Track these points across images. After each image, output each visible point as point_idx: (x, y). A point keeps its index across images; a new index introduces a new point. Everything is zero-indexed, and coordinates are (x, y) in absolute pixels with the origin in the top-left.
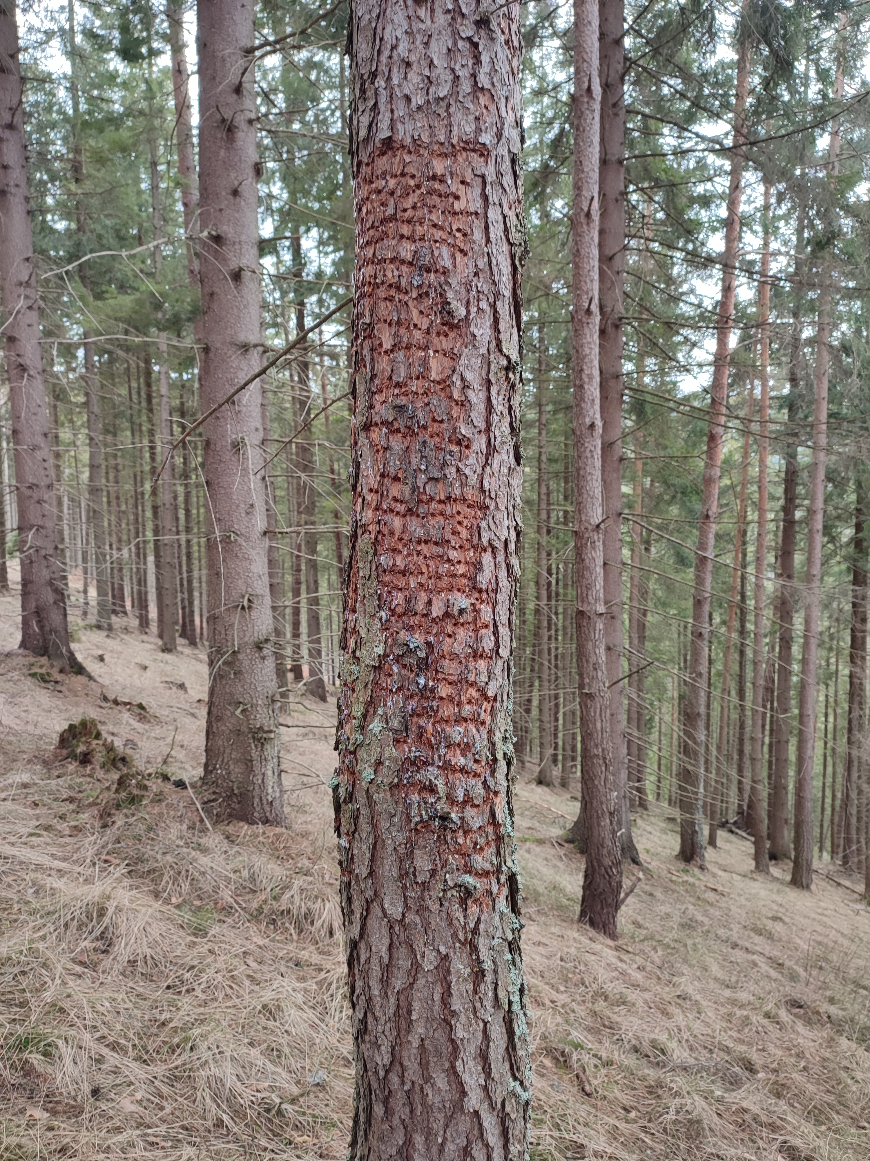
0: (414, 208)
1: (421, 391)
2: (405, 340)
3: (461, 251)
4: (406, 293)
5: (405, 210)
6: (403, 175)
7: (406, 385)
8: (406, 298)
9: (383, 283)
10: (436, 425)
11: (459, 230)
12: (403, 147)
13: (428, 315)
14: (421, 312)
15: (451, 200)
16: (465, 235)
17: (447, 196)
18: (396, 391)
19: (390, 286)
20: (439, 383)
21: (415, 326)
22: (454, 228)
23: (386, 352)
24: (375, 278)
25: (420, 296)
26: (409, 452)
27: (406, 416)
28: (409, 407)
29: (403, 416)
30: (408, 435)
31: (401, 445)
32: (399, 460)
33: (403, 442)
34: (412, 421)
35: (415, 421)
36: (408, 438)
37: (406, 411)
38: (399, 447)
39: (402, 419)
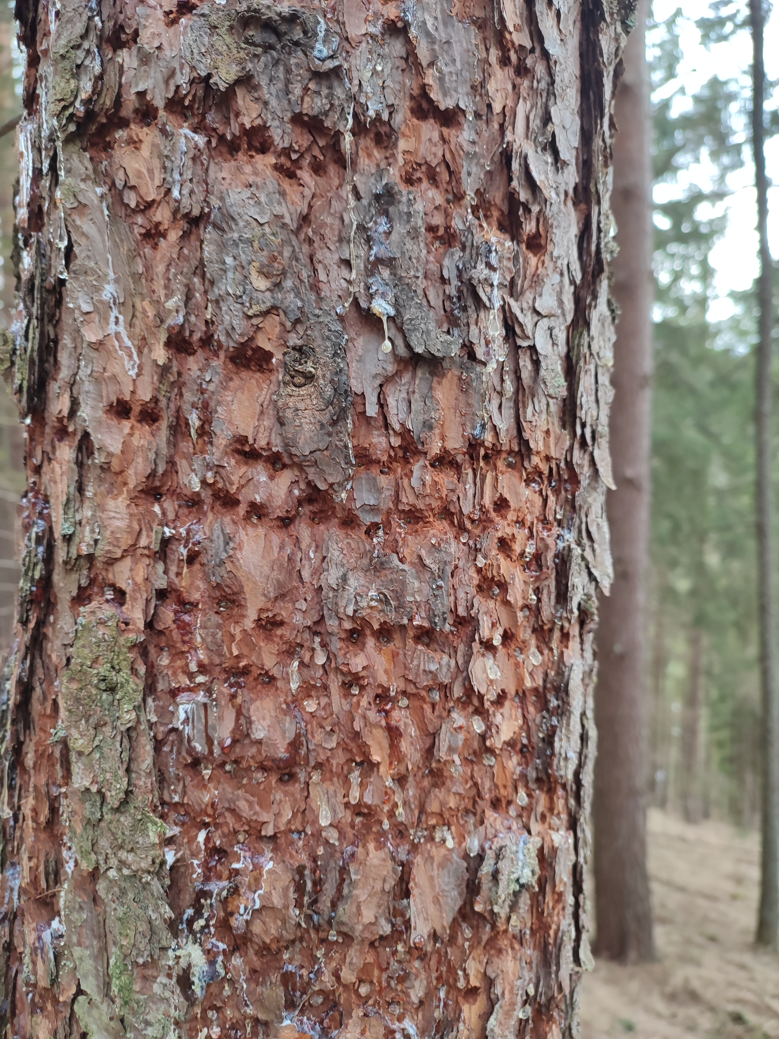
26: (310, 242)
27: (297, 65)
28: (310, 25)
29: (288, 71)
30: (306, 162)
31: (271, 202)
32: (264, 273)
33: (283, 194)
34: (325, 92)
35: (339, 92)
36: (305, 175)
37: (297, 44)
38: (262, 212)
39: (280, 85)
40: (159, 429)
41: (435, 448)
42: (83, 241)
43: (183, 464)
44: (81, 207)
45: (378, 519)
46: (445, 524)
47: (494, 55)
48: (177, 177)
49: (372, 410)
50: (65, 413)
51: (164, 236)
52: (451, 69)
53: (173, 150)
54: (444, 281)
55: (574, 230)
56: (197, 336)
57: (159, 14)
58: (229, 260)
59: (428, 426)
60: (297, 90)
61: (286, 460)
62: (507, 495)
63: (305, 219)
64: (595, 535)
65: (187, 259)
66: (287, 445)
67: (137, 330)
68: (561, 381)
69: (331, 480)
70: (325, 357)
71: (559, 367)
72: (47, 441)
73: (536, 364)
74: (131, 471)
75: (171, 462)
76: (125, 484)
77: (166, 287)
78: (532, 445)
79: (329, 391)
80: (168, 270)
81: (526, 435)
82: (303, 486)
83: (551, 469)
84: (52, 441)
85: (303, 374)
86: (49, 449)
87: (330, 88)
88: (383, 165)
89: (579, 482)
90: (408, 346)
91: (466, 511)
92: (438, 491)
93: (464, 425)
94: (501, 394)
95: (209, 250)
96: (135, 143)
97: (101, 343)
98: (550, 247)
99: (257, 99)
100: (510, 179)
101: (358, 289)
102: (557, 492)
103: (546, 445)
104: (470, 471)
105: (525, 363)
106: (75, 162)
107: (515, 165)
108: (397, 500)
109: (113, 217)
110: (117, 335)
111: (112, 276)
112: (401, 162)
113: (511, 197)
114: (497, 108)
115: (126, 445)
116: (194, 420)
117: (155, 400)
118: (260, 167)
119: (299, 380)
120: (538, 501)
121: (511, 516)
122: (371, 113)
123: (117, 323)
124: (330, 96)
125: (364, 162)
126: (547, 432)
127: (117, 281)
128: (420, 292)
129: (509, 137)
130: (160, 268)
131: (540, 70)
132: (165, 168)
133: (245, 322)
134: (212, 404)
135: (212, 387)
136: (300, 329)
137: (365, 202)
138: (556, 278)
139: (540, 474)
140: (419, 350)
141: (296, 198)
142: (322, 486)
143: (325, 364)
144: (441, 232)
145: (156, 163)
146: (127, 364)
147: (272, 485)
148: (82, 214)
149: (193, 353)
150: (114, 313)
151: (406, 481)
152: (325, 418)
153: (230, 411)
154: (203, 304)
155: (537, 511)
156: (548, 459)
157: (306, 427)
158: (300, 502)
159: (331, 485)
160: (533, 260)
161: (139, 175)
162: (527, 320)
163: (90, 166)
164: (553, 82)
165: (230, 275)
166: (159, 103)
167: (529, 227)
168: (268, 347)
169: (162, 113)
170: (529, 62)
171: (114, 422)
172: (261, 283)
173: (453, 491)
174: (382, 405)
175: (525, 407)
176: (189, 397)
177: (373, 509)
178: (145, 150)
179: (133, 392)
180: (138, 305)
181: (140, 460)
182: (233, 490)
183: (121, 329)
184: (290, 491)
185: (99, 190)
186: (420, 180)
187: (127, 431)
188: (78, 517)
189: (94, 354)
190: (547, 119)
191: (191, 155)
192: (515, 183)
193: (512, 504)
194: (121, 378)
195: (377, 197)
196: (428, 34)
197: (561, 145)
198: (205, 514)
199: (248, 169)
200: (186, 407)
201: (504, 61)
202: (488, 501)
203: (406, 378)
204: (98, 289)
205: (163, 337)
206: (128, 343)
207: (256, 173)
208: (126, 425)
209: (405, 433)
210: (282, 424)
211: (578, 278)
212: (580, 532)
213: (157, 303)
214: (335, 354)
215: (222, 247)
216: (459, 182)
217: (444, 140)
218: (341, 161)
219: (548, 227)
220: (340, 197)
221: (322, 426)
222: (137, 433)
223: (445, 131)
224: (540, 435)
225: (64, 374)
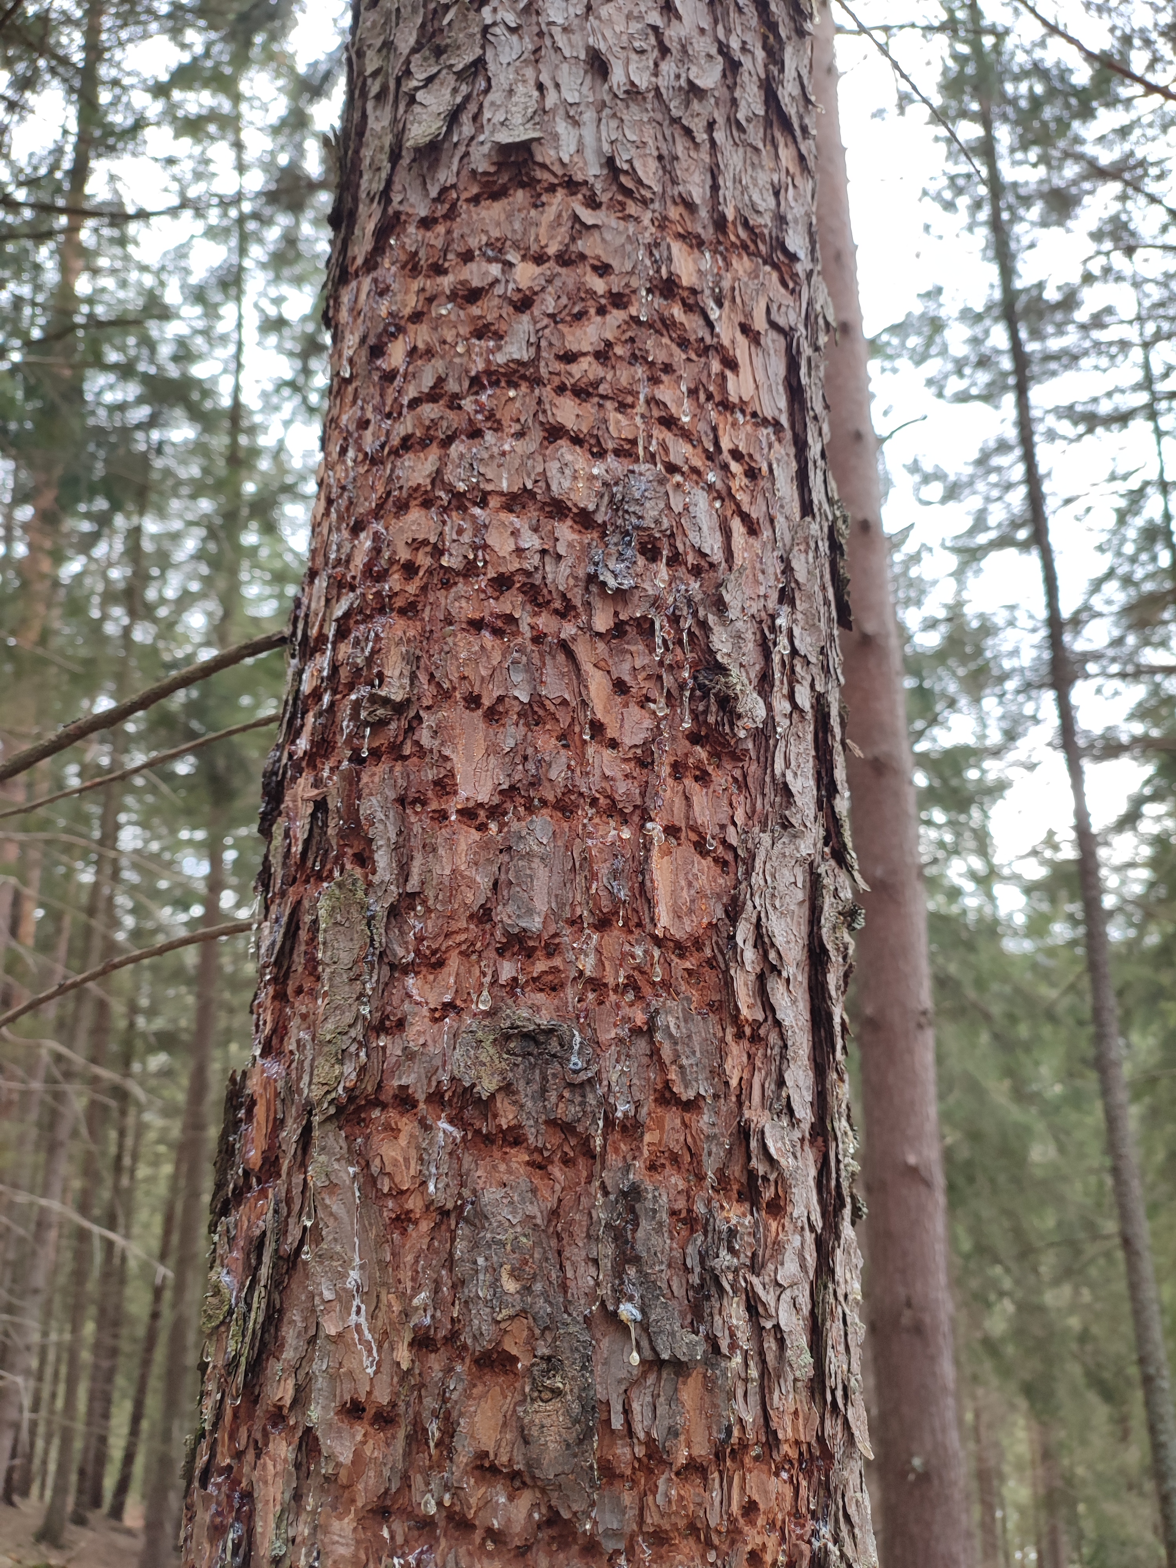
0: (603, 355)
1: (616, 976)
2: (558, 773)
3: (745, 518)
4: (566, 611)
5: (570, 358)
6: (565, 259)
7: (552, 949)
8: (569, 630)
9: (470, 570)
10: (672, 1118)
11: (736, 454)
12: (571, 185)
13: (645, 701)
14: (620, 687)
15: (716, 366)
16: (752, 474)
17: (705, 351)
18: (507, 970)
19: (502, 583)
20: (680, 949)
21: (597, 728)
22: (726, 444)
23: (468, 814)
24: (438, 552)
25: (619, 630)
26: (560, 1239)
27: (554, 1075)
28: (567, 1038)
29: (544, 1078)
30: (557, 1158)
31: (523, 1201)
32: (515, 1274)
33: (534, 1191)
34: (578, 1099)
35: (591, 1099)
36: (556, 1171)
37: (554, 1056)
38: (514, 1212)
39: (536, 1087)
40: (394, 1437)
41: (682, 1456)
42: (331, 1222)
43: (418, 1480)
44: (332, 1187)
45: (621, 1546)
46: (691, 1541)
47: (730, 1031)
48: (433, 1170)
49: (617, 1422)
50: (288, 1402)
51: (416, 1223)
52: (692, 1061)
53: (431, 1144)
54: (687, 1270)
55: (813, 1172)
56: (442, 1333)
57: (425, 1011)
58: (481, 1261)
59: (673, 1432)
60: (553, 1097)
61: (528, 1480)
62: (756, 1497)
63: (554, 1213)
64: (855, 1519)
65: (437, 1252)
66: (529, 1465)
67: (380, 1323)
68: (807, 1358)
69: (575, 1507)
70: (573, 1371)
71: (803, 1341)
72: (257, 1427)
73: (781, 1342)
74: (360, 1487)
75: (406, 1478)
76: (353, 1501)
77: (413, 1279)
78: (780, 1436)
79: (576, 1407)
80: (417, 1261)
81: (774, 1425)
82: (544, 1510)
83: (801, 1454)
84: (264, 1429)
85: (552, 1391)
86: (258, 1436)
87: (584, 1096)
88: (629, 1158)
89: (832, 1456)
90: (653, 1349)
91: (712, 1525)
92: (685, 1507)
93: (709, 1428)
94: (746, 1380)
95: (460, 1248)
96: (393, 1131)
97: (340, 1335)
98: (789, 1209)
99: (515, 1103)
100: (749, 1159)
101: (605, 1291)
102: (809, 1475)
103: (795, 1429)
104: (716, 1475)
105: (770, 1345)
106: (330, 1141)
107: (753, 1144)
108: (641, 1521)
109: (364, 1196)
110: (358, 1326)
111: (357, 1261)
112: (646, 1153)
113: (752, 1175)
114: (734, 1082)
115: (358, 1454)
116: (434, 1428)
117: (393, 1405)
118: (514, 1165)
119: (546, 1395)
120: (788, 1492)
121: (761, 1521)
122: (619, 1114)
123: (358, 1312)
124: (583, 1104)
125: (612, 1159)
126: (796, 1413)
127: (362, 1267)
128: (664, 1286)
129: (747, 1114)
130: (409, 1259)
131: (773, 1038)
132: (421, 1159)
133: (493, 1327)
134: (455, 1414)
135: (454, 1396)
136: (549, 1337)
137: (612, 1197)
138: (796, 1240)
139: (790, 1462)
140: (665, 1356)
141: (547, 1193)
142: (566, 1515)
143: (573, 1378)
144: (684, 1214)
145: (413, 1154)
146: (366, 1362)
147: (512, 1508)
148: (332, 1193)
149: (436, 1351)
150: (356, 1302)
151: (650, 1498)
152: (571, 1437)
153: (472, 1424)
154: (450, 1299)
155: (788, 1505)
156: (797, 1443)
157: (552, 1446)
158: (539, 1527)
159: (575, 1514)
160: (774, 1225)
161: (395, 1162)
162: (768, 1297)
163: (344, 1145)
164: (785, 1046)
165: (481, 1277)
166: (421, 1096)
167: (768, 1194)
168: (514, 1351)
169: (422, 1106)
170: (762, 1032)
171: (345, 1426)
172: (510, 1286)
173: (700, 1504)
174: (627, 1411)
175: (771, 1393)
176: (430, 1403)
177: (615, 1534)
178: (403, 1141)
179: (369, 1393)
180: (384, 1297)
181: (372, 1474)
182: (471, 1515)
183: (362, 1320)
184: (530, 1515)
185: (351, 1170)
186: (663, 1166)
187: (359, 1438)
188: (291, 1534)
189: (332, 1347)
190: (781, 1083)
191: (449, 1149)
192: (754, 1163)
193: (762, 1506)
194: (358, 1375)
195: (624, 1194)
196: (671, 1036)
197: (795, 1106)
198: (437, 1539)
199: (502, 1167)
200: (426, 1414)
201: (739, 1035)
202: (735, 1508)
203: (651, 1379)
204: (344, 1276)
205: (408, 1337)
206: (368, 1336)
207: (510, 1171)
208: (359, 1431)
209: (650, 1442)
210: (526, 1442)
211: (819, 1224)
212: (837, 1521)
213: (402, 1296)
214: (584, 1367)
215: (475, 1246)
216: (699, 1162)
217: (685, 1125)
218: (590, 1154)
219: (787, 1188)
220: (589, 1194)
221: (568, 1446)
222: (371, 1442)
223: (687, 1116)
224: (788, 1419)
225: (289, 1354)
